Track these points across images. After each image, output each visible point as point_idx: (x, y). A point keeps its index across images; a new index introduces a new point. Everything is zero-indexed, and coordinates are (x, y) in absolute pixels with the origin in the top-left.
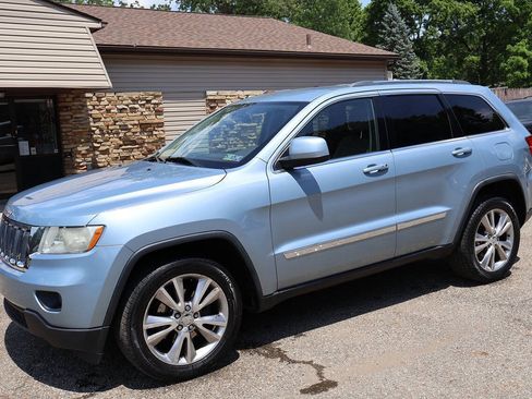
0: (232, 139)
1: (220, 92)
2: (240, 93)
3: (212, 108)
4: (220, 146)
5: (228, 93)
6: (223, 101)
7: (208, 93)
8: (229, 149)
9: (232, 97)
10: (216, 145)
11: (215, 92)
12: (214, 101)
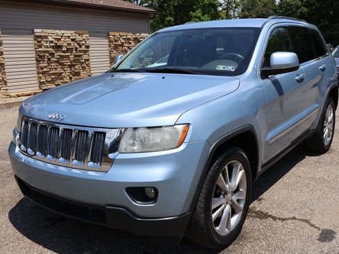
0: (53, 64)
1: (44, 31)
2: (57, 31)
3: (39, 42)
4: (45, 70)
5: (50, 31)
6: (46, 37)
7: (36, 30)
8: (51, 72)
9: (52, 34)
10: (42, 68)
11: (40, 30)
12: (40, 37)
